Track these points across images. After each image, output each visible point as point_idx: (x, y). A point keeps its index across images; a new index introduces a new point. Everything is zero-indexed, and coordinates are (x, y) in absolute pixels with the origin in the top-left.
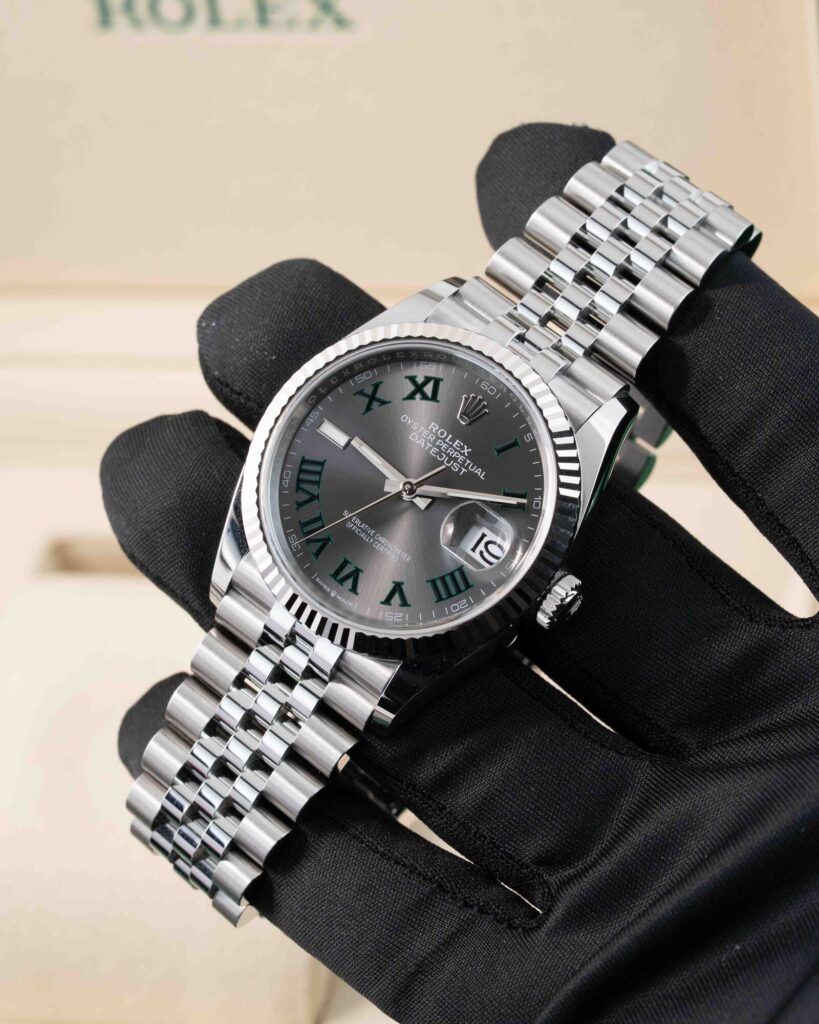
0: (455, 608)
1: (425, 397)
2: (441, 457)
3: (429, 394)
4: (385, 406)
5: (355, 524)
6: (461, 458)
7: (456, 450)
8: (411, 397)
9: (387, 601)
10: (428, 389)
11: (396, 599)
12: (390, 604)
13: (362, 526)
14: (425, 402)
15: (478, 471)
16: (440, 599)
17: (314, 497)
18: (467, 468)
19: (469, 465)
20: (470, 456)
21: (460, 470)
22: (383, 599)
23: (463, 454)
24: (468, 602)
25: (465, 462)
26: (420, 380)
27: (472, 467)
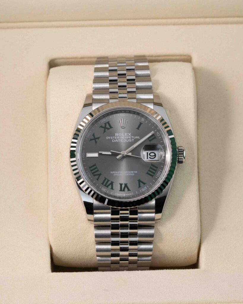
0: (158, 175)
1: (108, 129)
2: (124, 141)
4: (100, 139)
5: (116, 173)
6: (130, 137)
7: (127, 136)
8: (105, 131)
9: (140, 187)
10: (108, 126)
11: (141, 184)
13: (118, 173)
15: (137, 137)
16: (152, 176)
17: (100, 175)
18: (133, 139)
19: (133, 137)
20: (132, 135)
21: (132, 140)
22: (138, 187)
23: (130, 136)
24: (160, 171)
26: (104, 126)
27: (135, 137)
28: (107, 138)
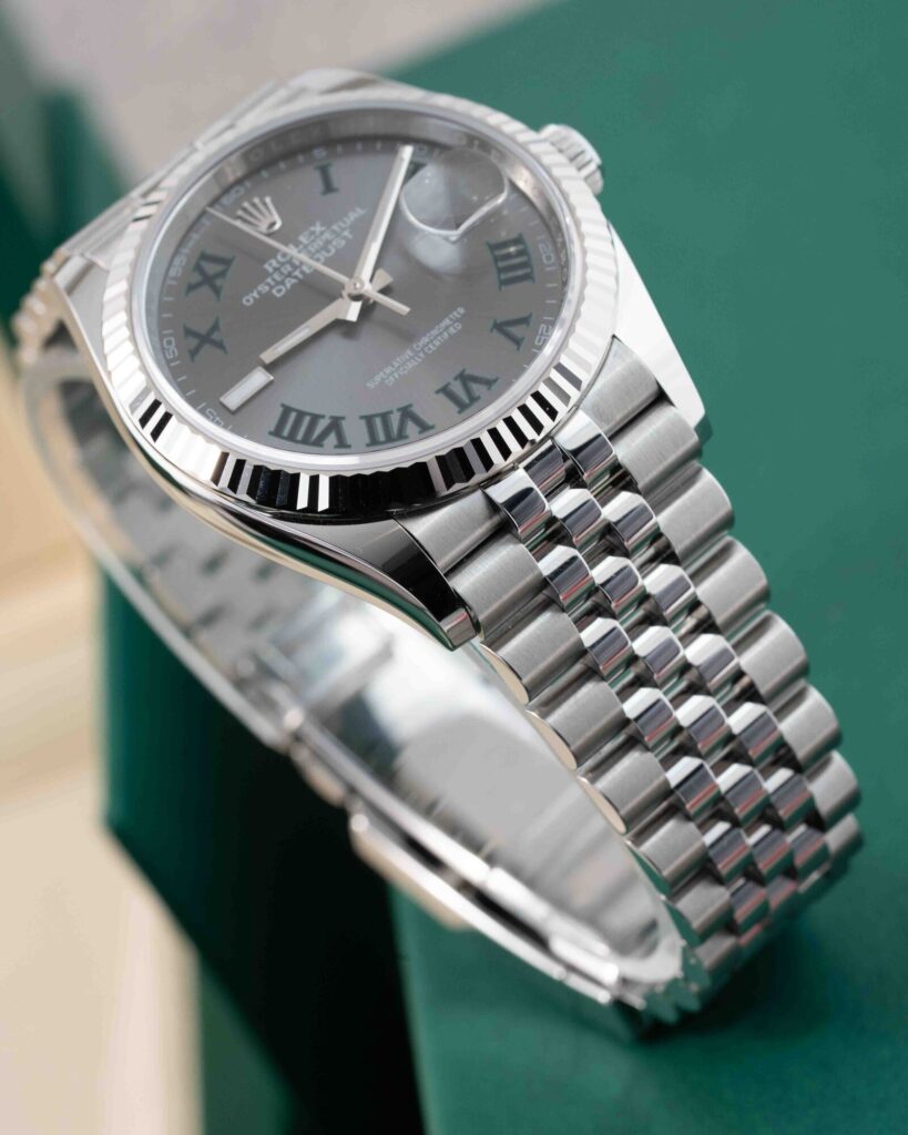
1: (222, 274)
3: (218, 268)
4: (222, 325)
5: (390, 374)
6: (327, 235)
7: (313, 242)
8: (217, 291)
9: (517, 342)
10: (211, 268)
11: (515, 330)
12: (523, 339)
13: (396, 365)
14: (229, 274)
15: (352, 216)
16: (528, 277)
17: (335, 425)
18: (343, 229)
19: (340, 227)
20: (328, 224)
21: (345, 238)
23: (322, 233)
25: (334, 232)
26: (197, 278)
27: (345, 223)
28: (248, 301)
